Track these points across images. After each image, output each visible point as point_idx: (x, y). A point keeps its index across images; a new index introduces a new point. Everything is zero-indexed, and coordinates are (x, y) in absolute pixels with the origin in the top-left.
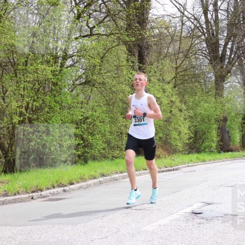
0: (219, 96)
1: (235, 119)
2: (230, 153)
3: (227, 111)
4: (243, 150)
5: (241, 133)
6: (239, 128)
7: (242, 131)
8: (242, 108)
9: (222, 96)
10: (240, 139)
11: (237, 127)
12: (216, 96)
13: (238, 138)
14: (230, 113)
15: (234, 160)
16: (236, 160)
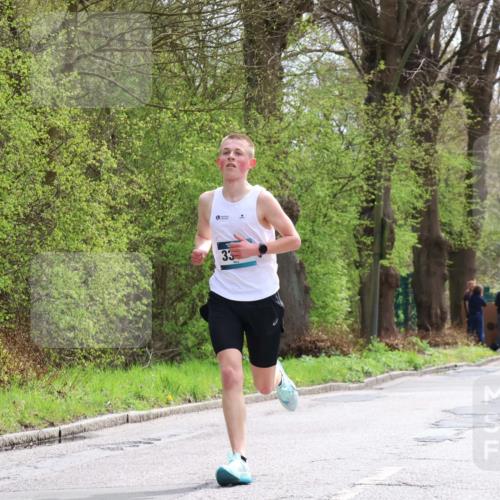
0: (261, 111)
1: (332, 213)
2: (308, 360)
3: (298, 178)
4: (363, 347)
5: (356, 273)
6: (346, 254)
7: (358, 265)
8: (361, 166)
9: (272, 109)
10: (350, 299)
11: (338, 250)
12: (247, 108)
13: (345, 294)
14: (308, 187)
15: (326, 390)
16: (331, 389)
